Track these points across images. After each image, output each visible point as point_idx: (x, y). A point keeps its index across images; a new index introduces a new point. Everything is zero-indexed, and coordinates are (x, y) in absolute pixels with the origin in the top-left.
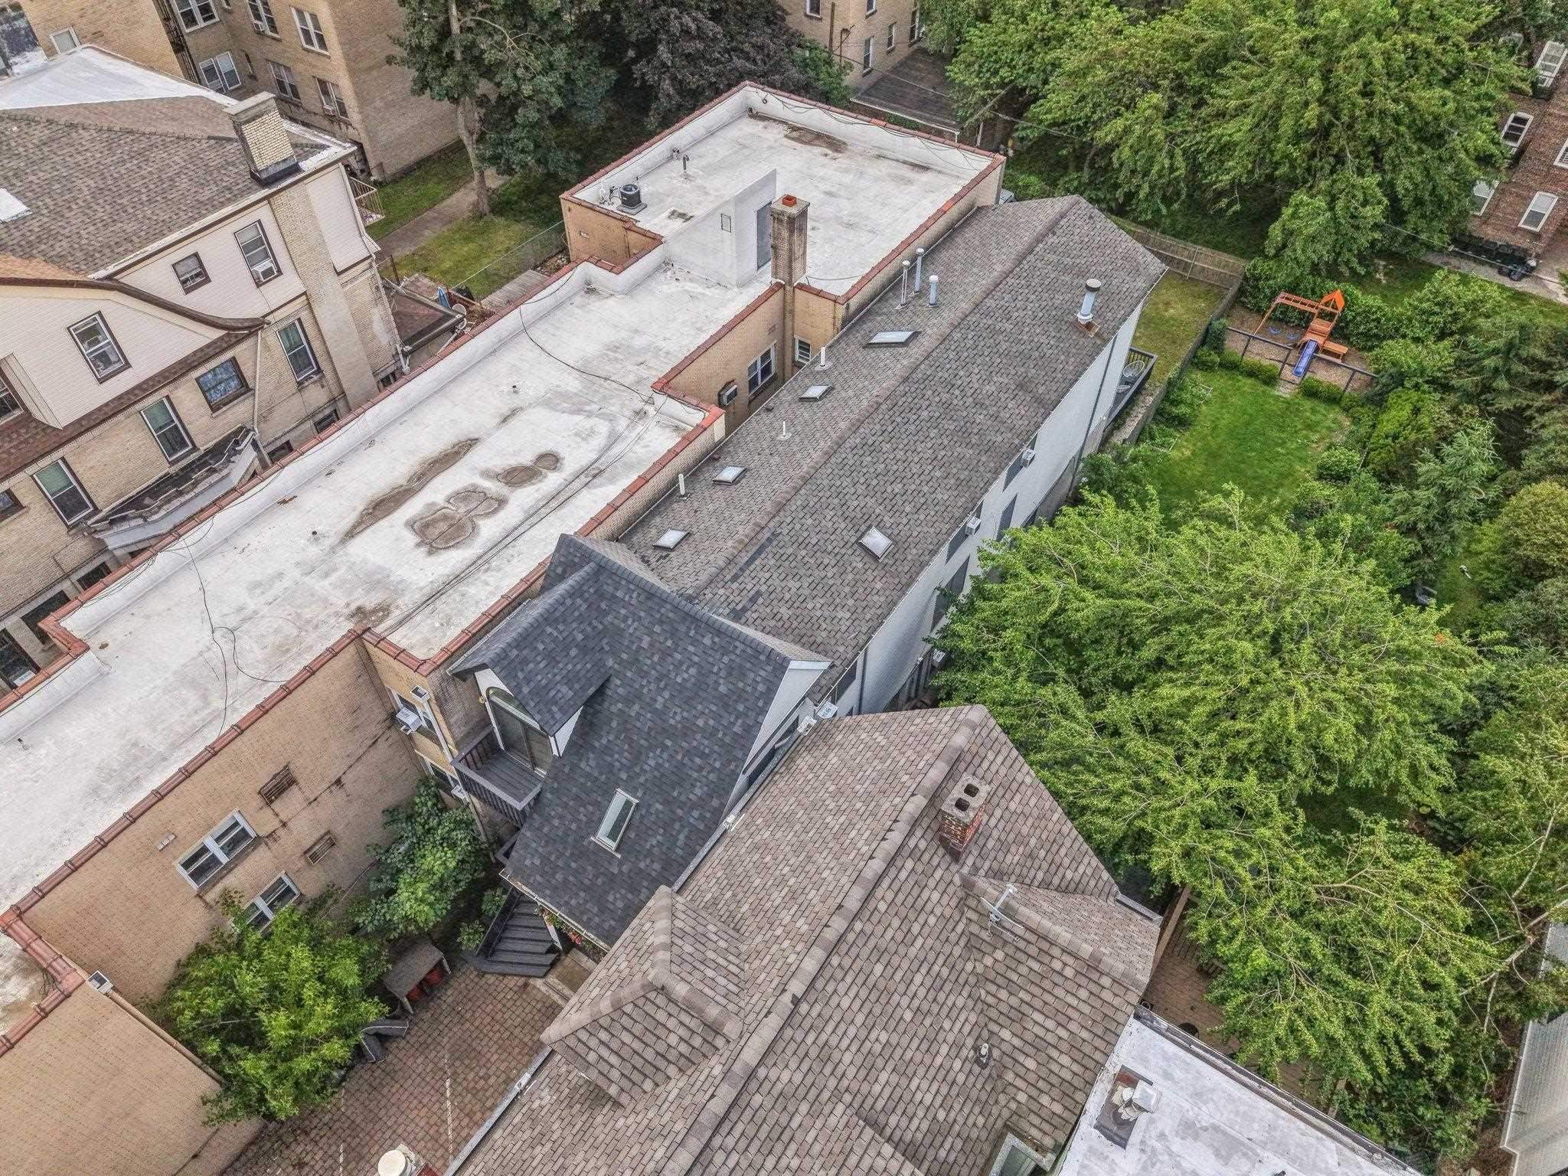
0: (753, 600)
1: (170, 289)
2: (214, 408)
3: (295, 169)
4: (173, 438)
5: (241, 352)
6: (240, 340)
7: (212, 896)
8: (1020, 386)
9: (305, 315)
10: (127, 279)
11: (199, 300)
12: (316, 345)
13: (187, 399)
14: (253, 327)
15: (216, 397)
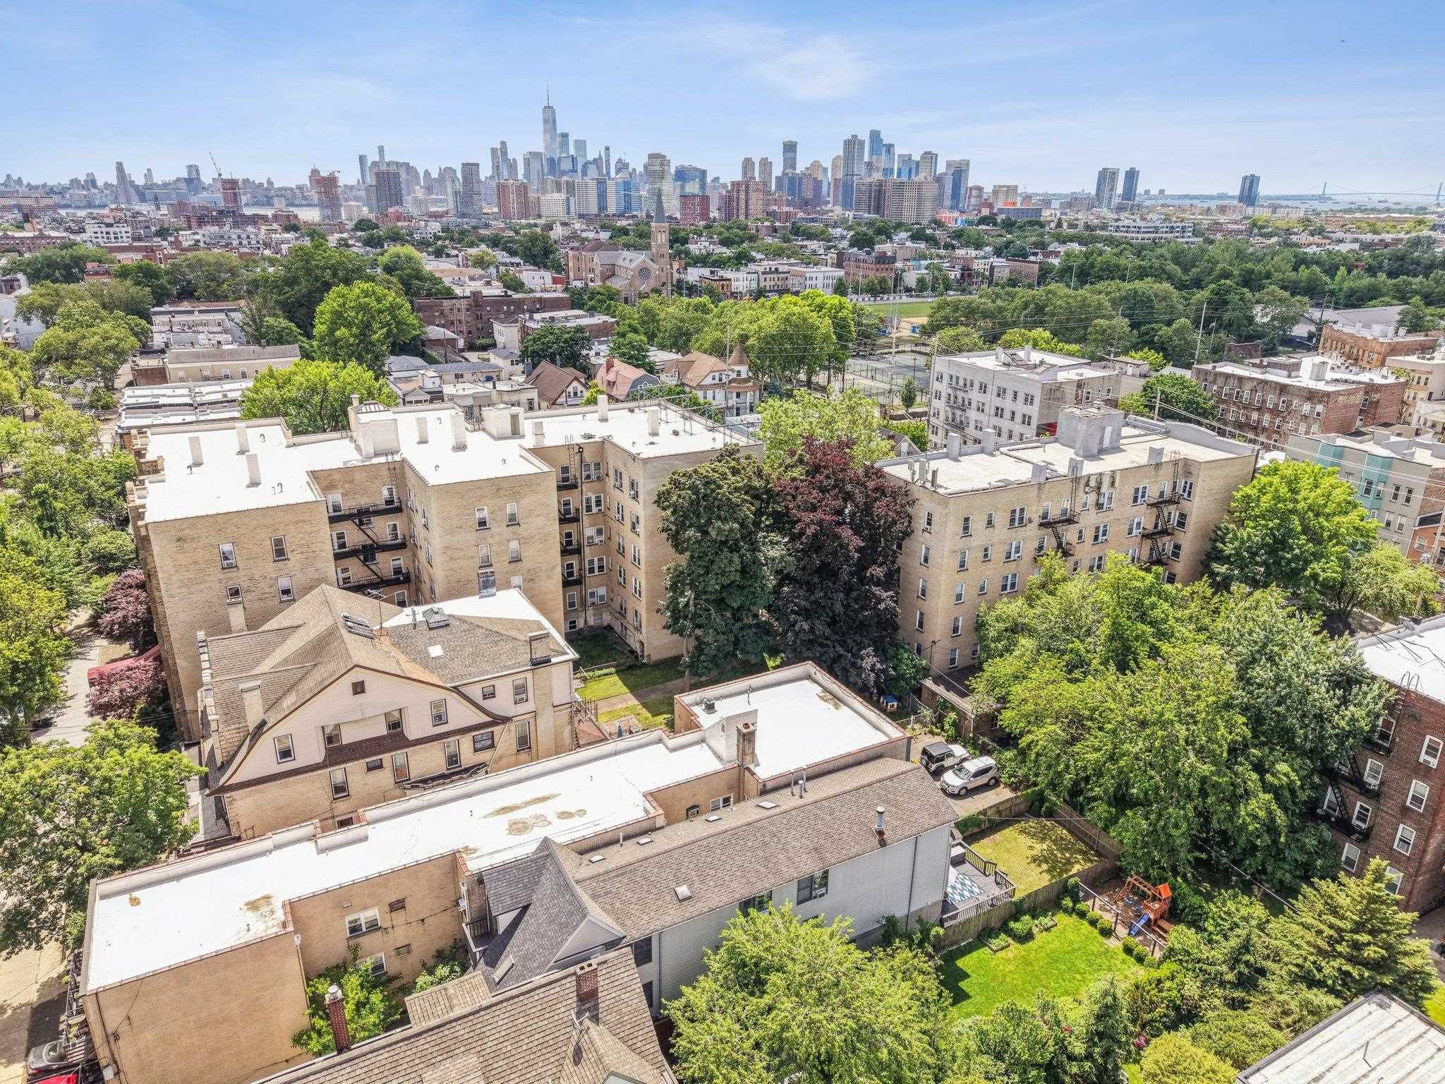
0: (606, 893)
1: (478, 698)
2: (476, 750)
3: (549, 661)
4: (453, 759)
5: (497, 729)
6: (497, 724)
7: (352, 943)
8: (816, 849)
9: (532, 721)
10: (462, 689)
11: (489, 704)
12: (533, 735)
13: (466, 743)
14: (505, 720)
15: (478, 746)
